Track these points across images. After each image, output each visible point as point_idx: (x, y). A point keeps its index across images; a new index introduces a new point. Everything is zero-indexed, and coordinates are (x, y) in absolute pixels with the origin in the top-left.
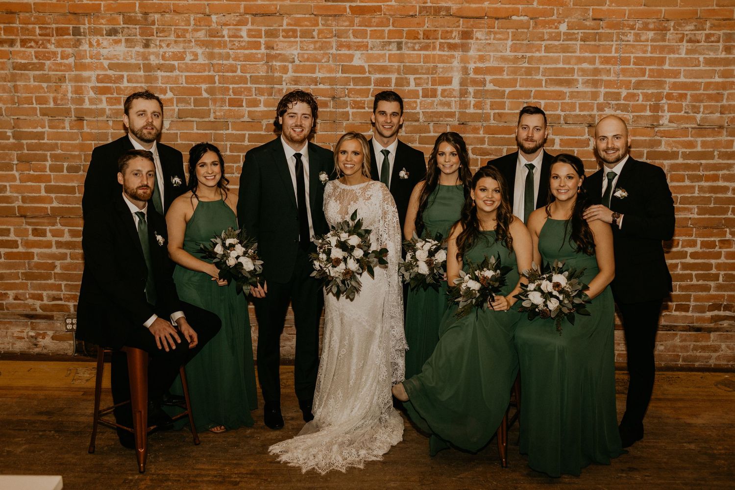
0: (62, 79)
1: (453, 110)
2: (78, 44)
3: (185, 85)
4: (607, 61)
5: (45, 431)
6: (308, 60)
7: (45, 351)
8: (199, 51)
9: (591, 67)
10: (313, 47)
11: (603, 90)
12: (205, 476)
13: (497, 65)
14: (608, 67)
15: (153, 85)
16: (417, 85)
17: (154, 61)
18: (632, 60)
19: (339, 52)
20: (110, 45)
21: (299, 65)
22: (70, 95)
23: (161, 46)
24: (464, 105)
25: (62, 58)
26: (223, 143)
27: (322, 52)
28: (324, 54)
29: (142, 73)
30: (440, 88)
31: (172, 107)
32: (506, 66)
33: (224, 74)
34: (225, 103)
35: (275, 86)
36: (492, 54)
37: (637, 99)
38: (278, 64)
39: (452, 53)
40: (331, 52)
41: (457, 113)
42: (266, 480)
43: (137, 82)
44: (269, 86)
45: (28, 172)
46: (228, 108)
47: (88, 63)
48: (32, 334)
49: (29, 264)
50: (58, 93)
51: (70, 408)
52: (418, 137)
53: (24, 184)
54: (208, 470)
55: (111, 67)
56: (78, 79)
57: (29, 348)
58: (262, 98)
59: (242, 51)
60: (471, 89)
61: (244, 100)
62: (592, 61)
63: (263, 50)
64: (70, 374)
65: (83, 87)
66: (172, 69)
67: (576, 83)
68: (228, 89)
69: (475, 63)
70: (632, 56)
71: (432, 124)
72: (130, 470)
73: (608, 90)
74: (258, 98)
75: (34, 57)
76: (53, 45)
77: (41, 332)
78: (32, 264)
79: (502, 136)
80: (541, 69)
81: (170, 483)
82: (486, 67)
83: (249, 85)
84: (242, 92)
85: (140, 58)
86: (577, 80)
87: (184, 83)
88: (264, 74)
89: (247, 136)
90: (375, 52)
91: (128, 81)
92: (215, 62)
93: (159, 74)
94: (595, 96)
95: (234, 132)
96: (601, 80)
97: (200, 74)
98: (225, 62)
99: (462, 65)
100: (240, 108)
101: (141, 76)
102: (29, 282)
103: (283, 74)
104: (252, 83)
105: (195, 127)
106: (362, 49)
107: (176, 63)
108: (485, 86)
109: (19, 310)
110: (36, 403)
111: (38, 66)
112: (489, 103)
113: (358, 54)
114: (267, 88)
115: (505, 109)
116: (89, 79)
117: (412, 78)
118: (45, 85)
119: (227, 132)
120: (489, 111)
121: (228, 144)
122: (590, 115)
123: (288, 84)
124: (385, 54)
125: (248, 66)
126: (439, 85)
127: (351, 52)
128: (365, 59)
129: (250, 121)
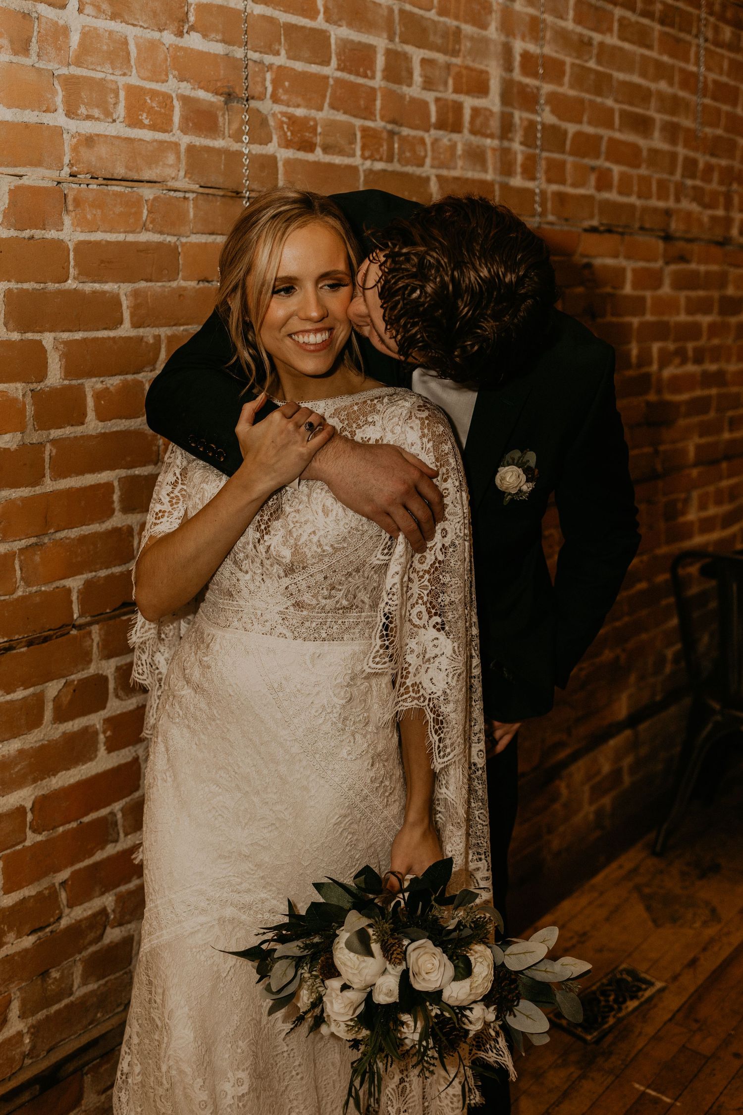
1: (490, 177)
4: (685, 80)
9: (671, 91)
11: (681, 151)
16: (428, 84)
24: (507, 164)
30: (469, 102)
32: (569, 60)
60: (518, 117)
62: (670, 76)
67: (653, 128)
69: (524, 37)
70: (711, 76)
73: (685, 151)
80: (614, 80)
82: (541, 56)
86: (654, 121)
96: (680, 127)
99: (504, 38)
108: (539, 111)
112: (544, 163)
114: (5, 10)
115: (566, 183)
117: (416, 56)
120: (545, 186)
122: (667, 211)
123: (88, 9)
126: (467, 91)
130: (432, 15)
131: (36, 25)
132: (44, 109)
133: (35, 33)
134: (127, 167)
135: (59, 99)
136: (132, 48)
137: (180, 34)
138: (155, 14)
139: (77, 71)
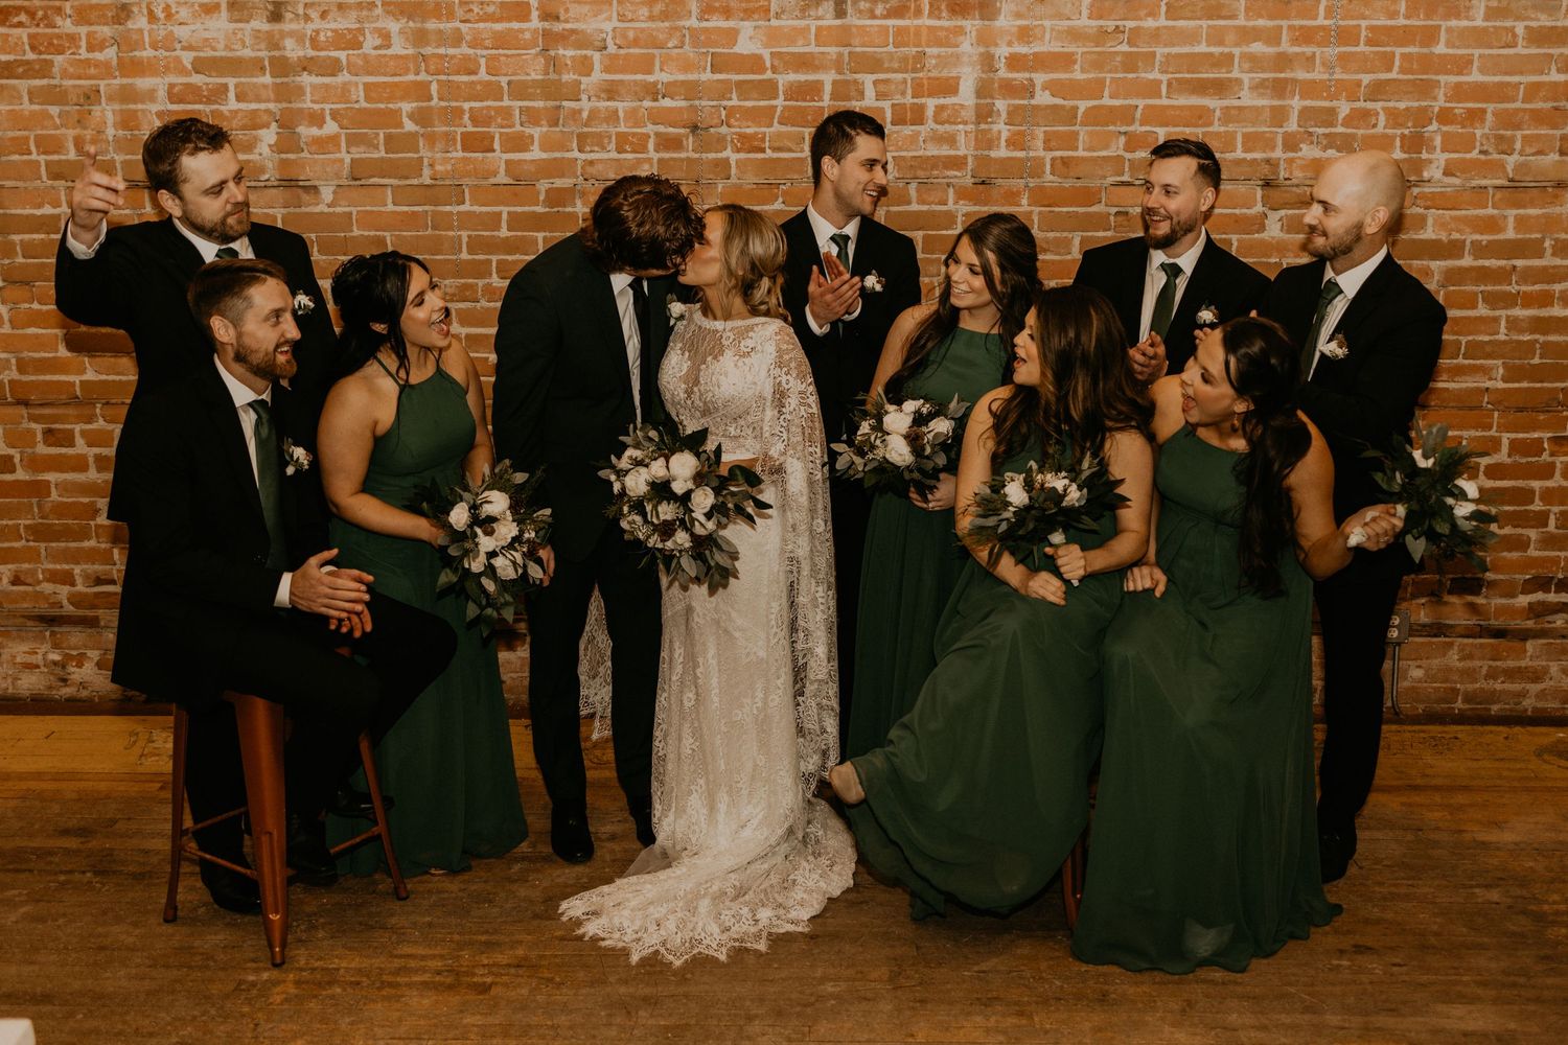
0: (91, 97)
1: (960, 153)
2: (123, 15)
3: (364, 104)
4: (1305, 36)
5: (71, 872)
6: (636, 43)
7: (84, 694)
8: (394, 26)
9: (1271, 50)
10: (647, 14)
11: (1296, 103)
12: (416, 971)
13: (1061, 50)
14: (1308, 50)
15: (292, 105)
16: (880, 96)
17: (293, 50)
18: (1363, 33)
19: (705, 24)
20: (195, 15)
21: (616, 56)
22: (110, 132)
23: (307, 18)
24: (985, 141)
25: (90, 49)
26: (451, 233)
27: (667, 24)
28: (672, 28)
29: (267, 79)
30: (931, 104)
31: (338, 155)
32: (1080, 50)
33: (450, 78)
34: (455, 144)
35: (565, 103)
36: (1047, 23)
37: (1374, 122)
38: (570, 53)
39: (959, 23)
40: (687, 23)
41: (970, 160)
42: (551, 980)
43: (258, 100)
45: (27, 306)
46: (460, 154)
47: (149, 58)
48: (55, 656)
49: (40, 507)
50: (85, 128)
51: (129, 819)
53: (20, 332)
54: (423, 958)
55: (199, 66)
56: (127, 95)
57: (50, 688)
58: (536, 132)
59: (489, 25)
60: (1001, 105)
61: (497, 136)
62: (1273, 37)
63: (535, 23)
64: (135, 742)
65: (139, 113)
66: (333, 68)
67: (1236, 88)
68: (459, 112)
69: (1010, 44)
70: (1364, 23)
71: (913, 187)
72: (253, 961)
73: (1308, 103)
74: (528, 131)
75: (27, 47)
76: (69, 20)
77: (74, 653)
78: (47, 507)
79: (1071, 209)
80: (1158, 56)
81: (339, 990)
82: (1035, 54)
83: (506, 103)
84: (490, 118)
85: (263, 46)
86: (1239, 81)
87: (362, 99)
88: (540, 77)
89: (505, 216)
90: (786, 23)
91: (239, 98)
92: (428, 50)
93: (307, 80)
94: (1279, 116)
95: (476, 209)
96: (1295, 81)
97: (397, 79)
98: (451, 51)
99: (982, 50)
100: (489, 155)
101: (265, 86)
102: (43, 545)
103: (580, 75)
104: (514, 96)
105: (390, 200)
106: (756, 16)
107: (342, 55)
108: (1032, 97)
109: (25, 605)
110: (56, 808)
111: (37, 67)
112: (1041, 136)
113: (747, 28)
114: (545, 108)
115: (1076, 149)
116: (150, 96)
117: (868, 80)
118: (54, 110)
119: (462, 208)
120: (1041, 153)
121: (464, 234)
122: (1268, 161)
123: (593, 99)
124: (808, 28)
125: (502, 58)
126: (929, 96)
127: (731, 24)
128: (764, 38)
129: (512, 182)
130: (888, 49)
131: (562, 111)
132: (565, 150)
133: (562, 115)
135: (575, 145)
136: (621, 114)
137: (655, 100)
138: (636, 93)
139: (585, 130)
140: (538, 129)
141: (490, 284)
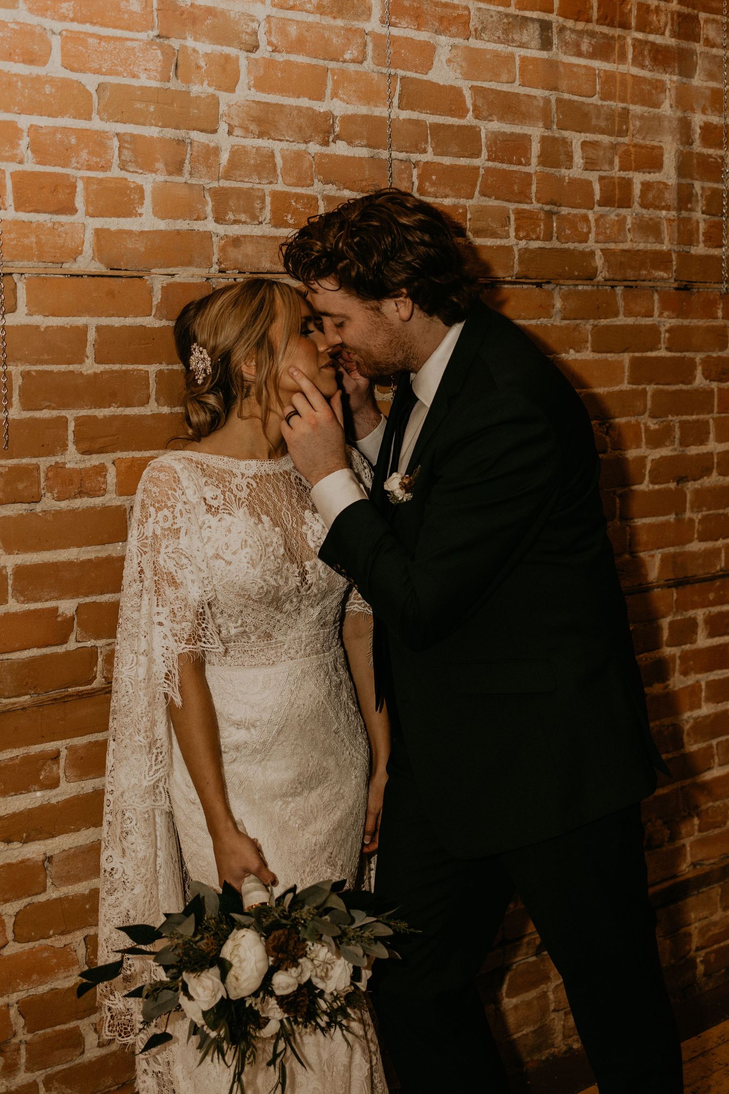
1: (664, 247)
6: (298, 45)
16: (590, 164)
19: (392, 31)
21: (272, 63)
27: (339, 22)
28: (349, 30)
30: (638, 178)
34: (3, 195)
35: (193, 135)
38: (204, 47)
39: (661, 76)
40: (368, 26)
41: (674, 257)
44: (170, 133)
46: (12, 214)
52: (589, 327)
58: (148, 181)
60: (699, 187)
61: (80, 184)
68: (10, 133)
69: (704, 110)
71: (619, 290)
74: (135, 178)
83: (96, 124)
84: (68, 148)
88: (154, 84)
89: (92, 335)
90: (488, 45)
95: (38, 320)
99: (680, 114)
100: (62, 218)
103: (219, 88)
106: (454, 30)
113: (444, 45)
114: (161, 140)
117: (576, 140)
119: (11, 319)
121: (16, 371)
123: (237, 131)
125: (91, 40)
126: (637, 169)
127: (423, 36)
128: (464, 64)
129: (104, 270)
130: (596, 100)
131: (189, 149)
132: (195, 217)
133: (188, 156)
134: (271, 262)
135: (209, 209)
136: (279, 161)
137: (326, 143)
138: (300, 129)
139: (226, 184)
140: (151, 177)
141: (58, 467)
